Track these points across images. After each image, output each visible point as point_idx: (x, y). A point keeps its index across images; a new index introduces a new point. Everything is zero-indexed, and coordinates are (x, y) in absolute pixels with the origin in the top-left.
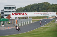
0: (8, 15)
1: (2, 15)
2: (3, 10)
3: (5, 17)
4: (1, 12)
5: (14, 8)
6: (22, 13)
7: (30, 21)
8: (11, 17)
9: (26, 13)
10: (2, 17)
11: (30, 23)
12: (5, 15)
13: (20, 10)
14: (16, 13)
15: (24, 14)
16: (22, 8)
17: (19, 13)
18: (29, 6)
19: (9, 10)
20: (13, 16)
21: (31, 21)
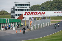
0: (20, 15)
1: (12, 14)
2: (14, 8)
3: (16, 17)
4: (11, 11)
5: (28, 5)
6: (38, 12)
7: (48, 23)
8: (24, 17)
9: (43, 12)
10: (13, 17)
11: (48, 25)
12: (17, 15)
13: (35, 8)
14: (30, 12)
15: (40, 13)
16: (38, 5)
17: (34, 12)
18: (47, 2)
19: (21, 8)
20: (26, 16)
21: (50, 22)
